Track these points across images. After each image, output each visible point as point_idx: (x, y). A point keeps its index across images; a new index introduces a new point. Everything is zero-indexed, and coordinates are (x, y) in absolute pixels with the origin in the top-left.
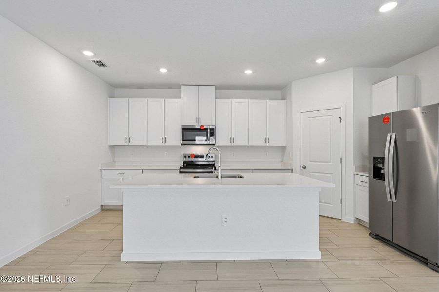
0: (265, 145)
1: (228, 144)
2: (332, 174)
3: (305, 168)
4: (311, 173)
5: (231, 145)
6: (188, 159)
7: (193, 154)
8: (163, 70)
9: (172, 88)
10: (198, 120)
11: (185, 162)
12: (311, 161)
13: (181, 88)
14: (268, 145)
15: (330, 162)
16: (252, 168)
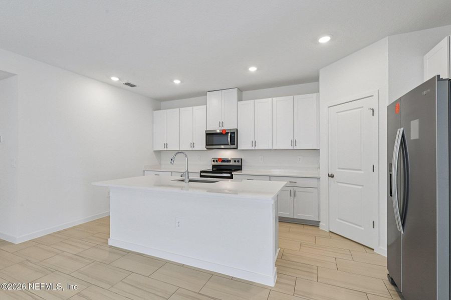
0: (292, 148)
1: (250, 148)
2: (362, 186)
3: (332, 176)
4: (339, 184)
5: (253, 149)
6: (216, 163)
7: (221, 159)
8: (177, 82)
9: (197, 96)
10: (221, 124)
11: (213, 166)
12: (339, 168)
13: (206, 95)
14: (295, 148)
15: (360, 170)
16: (270, 174)
